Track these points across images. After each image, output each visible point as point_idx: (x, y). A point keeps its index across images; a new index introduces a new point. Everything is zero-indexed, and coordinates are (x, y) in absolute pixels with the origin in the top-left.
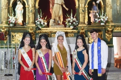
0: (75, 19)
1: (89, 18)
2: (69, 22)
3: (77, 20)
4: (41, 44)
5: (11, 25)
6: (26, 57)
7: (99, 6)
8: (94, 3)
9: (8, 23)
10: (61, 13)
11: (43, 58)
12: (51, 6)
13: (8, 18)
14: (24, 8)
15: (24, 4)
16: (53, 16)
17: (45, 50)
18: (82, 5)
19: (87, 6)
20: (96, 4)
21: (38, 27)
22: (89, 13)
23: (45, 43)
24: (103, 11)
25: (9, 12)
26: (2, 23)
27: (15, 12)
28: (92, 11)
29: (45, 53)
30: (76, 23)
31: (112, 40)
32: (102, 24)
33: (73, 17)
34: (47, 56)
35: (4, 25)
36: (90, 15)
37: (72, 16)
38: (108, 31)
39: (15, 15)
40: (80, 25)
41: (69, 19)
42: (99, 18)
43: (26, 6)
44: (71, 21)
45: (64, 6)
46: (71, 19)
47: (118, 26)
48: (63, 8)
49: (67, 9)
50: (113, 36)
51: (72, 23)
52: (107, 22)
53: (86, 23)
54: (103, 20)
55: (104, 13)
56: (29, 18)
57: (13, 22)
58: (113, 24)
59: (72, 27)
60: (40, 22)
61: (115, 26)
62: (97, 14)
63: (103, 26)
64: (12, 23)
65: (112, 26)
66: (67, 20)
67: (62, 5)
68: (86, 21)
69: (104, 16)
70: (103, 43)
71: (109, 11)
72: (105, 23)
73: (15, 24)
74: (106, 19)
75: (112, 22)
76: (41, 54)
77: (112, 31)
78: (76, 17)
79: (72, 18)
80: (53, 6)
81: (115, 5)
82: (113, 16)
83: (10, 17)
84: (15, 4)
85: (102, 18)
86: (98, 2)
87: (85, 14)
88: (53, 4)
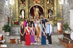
1: (48, 16)
2: (41, 17)
4: (32, 25)
6: (28, 30)
7: (52, 11)
9: (19, 18)
10: (38, 14)
12: (34, 11)
13: (19, 16)
14: (25, 12)
15: (24, 11)
16: (35, 15)
18: (46, 11)
19: (47, 11)
22: (48, 14)
25: (19, 14)
26: (17, 18)
27: (21, 14)
29: (33, 28)
32: (53, 18)
34: (34, 29)
35: (18, 19)
38: (55, 20)
39: (21, 15)
43: (26, 12)
46: (42, 16)
47: (59, 19)
51: (42, 18)
52: (55, 17)
55: (54, 14)
56: (27, 16)
58: (57, 18)
66: (40, 17)
68: (47, 17)
71: (55, 13)
73: (21, 18)
76: (32, 29)
77: (57, 21)
82: (57, 15)
84: (21, 11)
85: (53, 16)
86: (51, 10)
87: (47, 14)
88: (35, 11)
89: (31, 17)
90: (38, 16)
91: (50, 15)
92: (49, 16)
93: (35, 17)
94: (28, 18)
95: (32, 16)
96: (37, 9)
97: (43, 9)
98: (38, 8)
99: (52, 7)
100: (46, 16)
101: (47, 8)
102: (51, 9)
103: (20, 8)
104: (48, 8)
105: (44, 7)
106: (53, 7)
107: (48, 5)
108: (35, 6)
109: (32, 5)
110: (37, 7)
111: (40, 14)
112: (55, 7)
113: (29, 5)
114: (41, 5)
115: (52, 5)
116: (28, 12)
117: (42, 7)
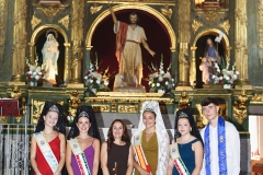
0: (168, 75)
1: (199, 73)
2: (156, 80)
3: (173, 77)
5: (32, 84)
7: (221, 47)
8: (209, 41)
9: (26, 78)
10: (139, 60)
11: (81, 157)
13: (27, 69)
14: (61, 49)
15: (60, 40)
16: (122, 68)
17: (86, 141)
18: (184, 46)
19: (194, 48)
20: (214, 43)
21: (89, 90)
22: (198, 63)
23: (87, 126)
24: (228, 59)
25: (27, 55)
26: (13, 79)
27: (41, 56)
28: (204, 60)
29: (85, 146)
30: (170, 82)
31: (246, 121)
32: (226, 87)
33: (165, 70)
35: (18, 84)
36: (201, 68)
37: (162, 67)
38: (239, 102)
39: (40, 63)
40: (179, 89)
41: (156, 75)
42: (220, 75)
43: (66, 44)
44: (161, 79)
45: (146, 47)
46: (161, 74)
47: (260, 93)
48: (143, 50)
49: (152, 53)
50: (249, 114)
51: (162, 83)
52: (237, 82)
53: (192, 83)
54: (228, 78)
55: (232, 63)
56: (72, 71)
57: (37, 77)
58: (250, 88)
59: (161, 92)
60: (95, 79)
61: (253, 93)
62: (216, 66)
63: (229, 91)
64: (34, 80)
65: (247, 91)
66: (152, 76)
67: (141, 45)
68: (193, 79)
69: (230, 69)
70: (230, 129)
72: (233, 86)
73: (41, 83)
74: (235, 77)
75: (247, 82)
76: (76, 147)
77: (247, 103)
78: (170, 71)
79: (162, 72)
80: (123, 46)
81: (255, 46)
82: (250, 70)
83: (32, 67)
84: (41, 40)
85: (227, 74)
86: (218, 40)
87: (189, 64)
88: (124, 41)
89: (95, 74)
90: (136, 71)
91: (212, 70)
92: (205, 78)
93: (118, 79)
94: (81, 80)
95: (101, 71)
96: (136, 34)
97: (171, 32)
98: (139, 23)
99: (222, 21)
100: (188, 75)
101: (191, 29)
102: (213, 36)
103: (35, 21)
104: (200, 29)
105: (173, 20)
106: (225, 25)
107: (200, 12)
108: (124, 16)
109: (106, 7)
110: (133, 17)
111: (149, 63)
112: (238, 23)
113: (87, 8)
114: (158, 8)
115: (223, 12)
116: (83, 45)
117: (163, 20)
